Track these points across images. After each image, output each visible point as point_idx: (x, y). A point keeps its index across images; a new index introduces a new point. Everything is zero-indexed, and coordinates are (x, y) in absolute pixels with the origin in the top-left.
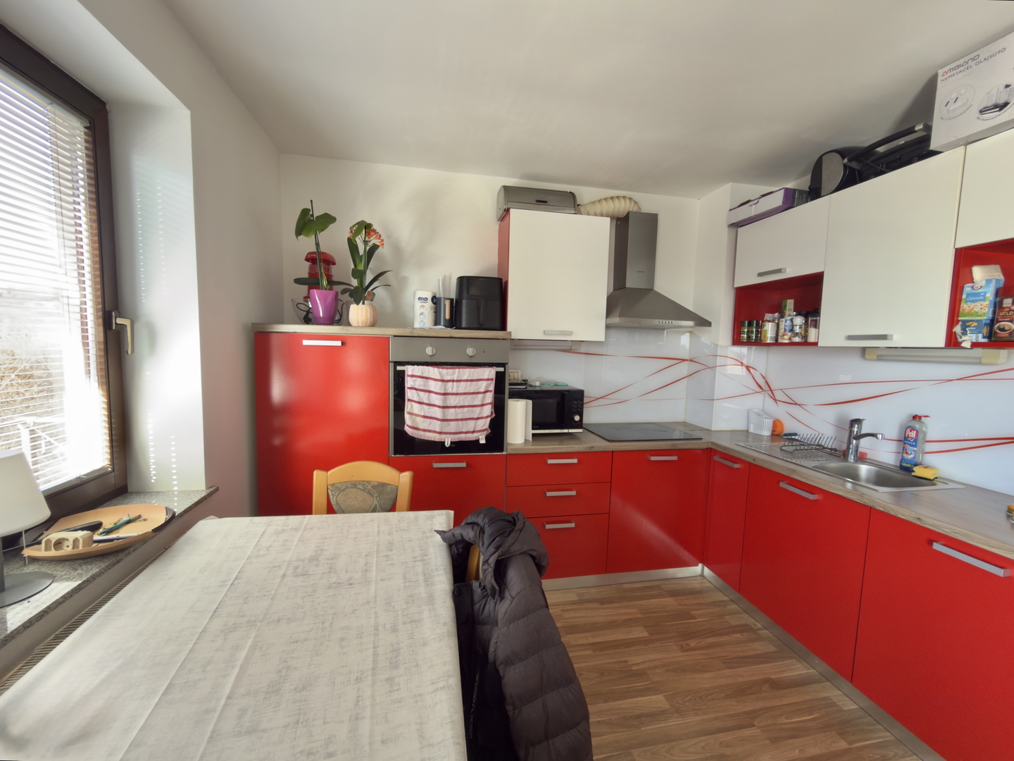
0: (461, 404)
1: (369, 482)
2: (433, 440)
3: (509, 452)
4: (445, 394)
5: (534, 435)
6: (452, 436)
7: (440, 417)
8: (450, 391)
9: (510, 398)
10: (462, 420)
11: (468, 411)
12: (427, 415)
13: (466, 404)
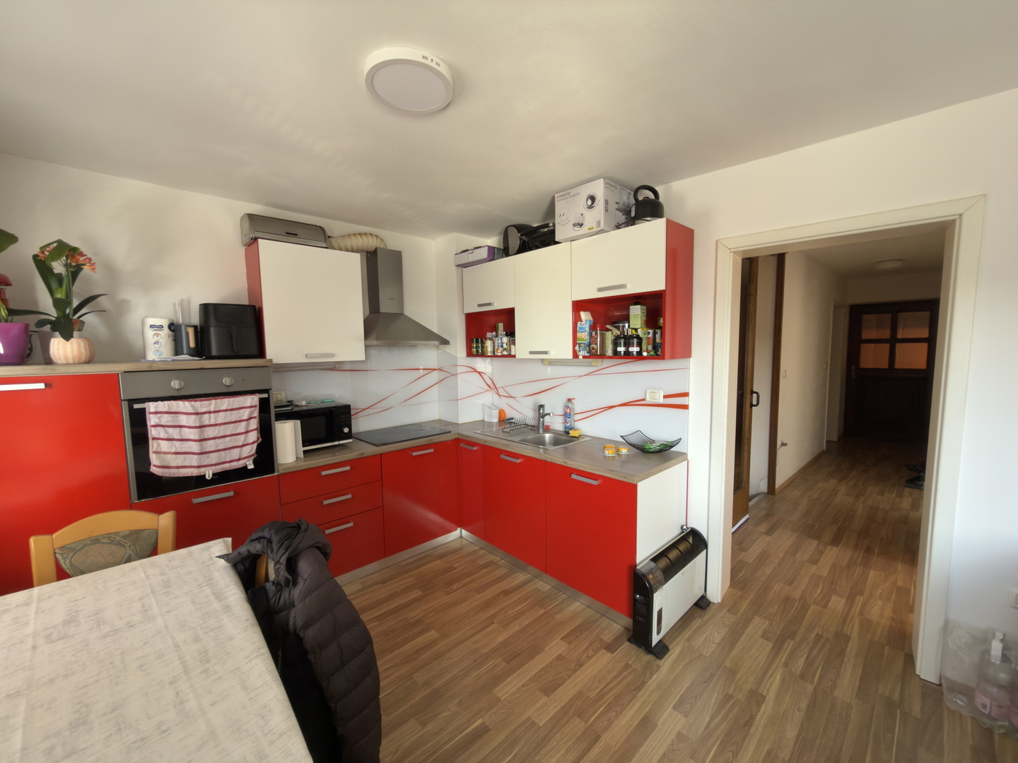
0: (221, 434)
1: (117, 533)
2: (189, 475)
3: (281, 472)
4: (201, 427)
5: (305, 452)
6: (213, 467)
7: (197, 451)
8: (207, 423)
9: (276, 420)
10: (224, 450)
11: (230, 441)
12: (179, 450)
13: (228, 433)
